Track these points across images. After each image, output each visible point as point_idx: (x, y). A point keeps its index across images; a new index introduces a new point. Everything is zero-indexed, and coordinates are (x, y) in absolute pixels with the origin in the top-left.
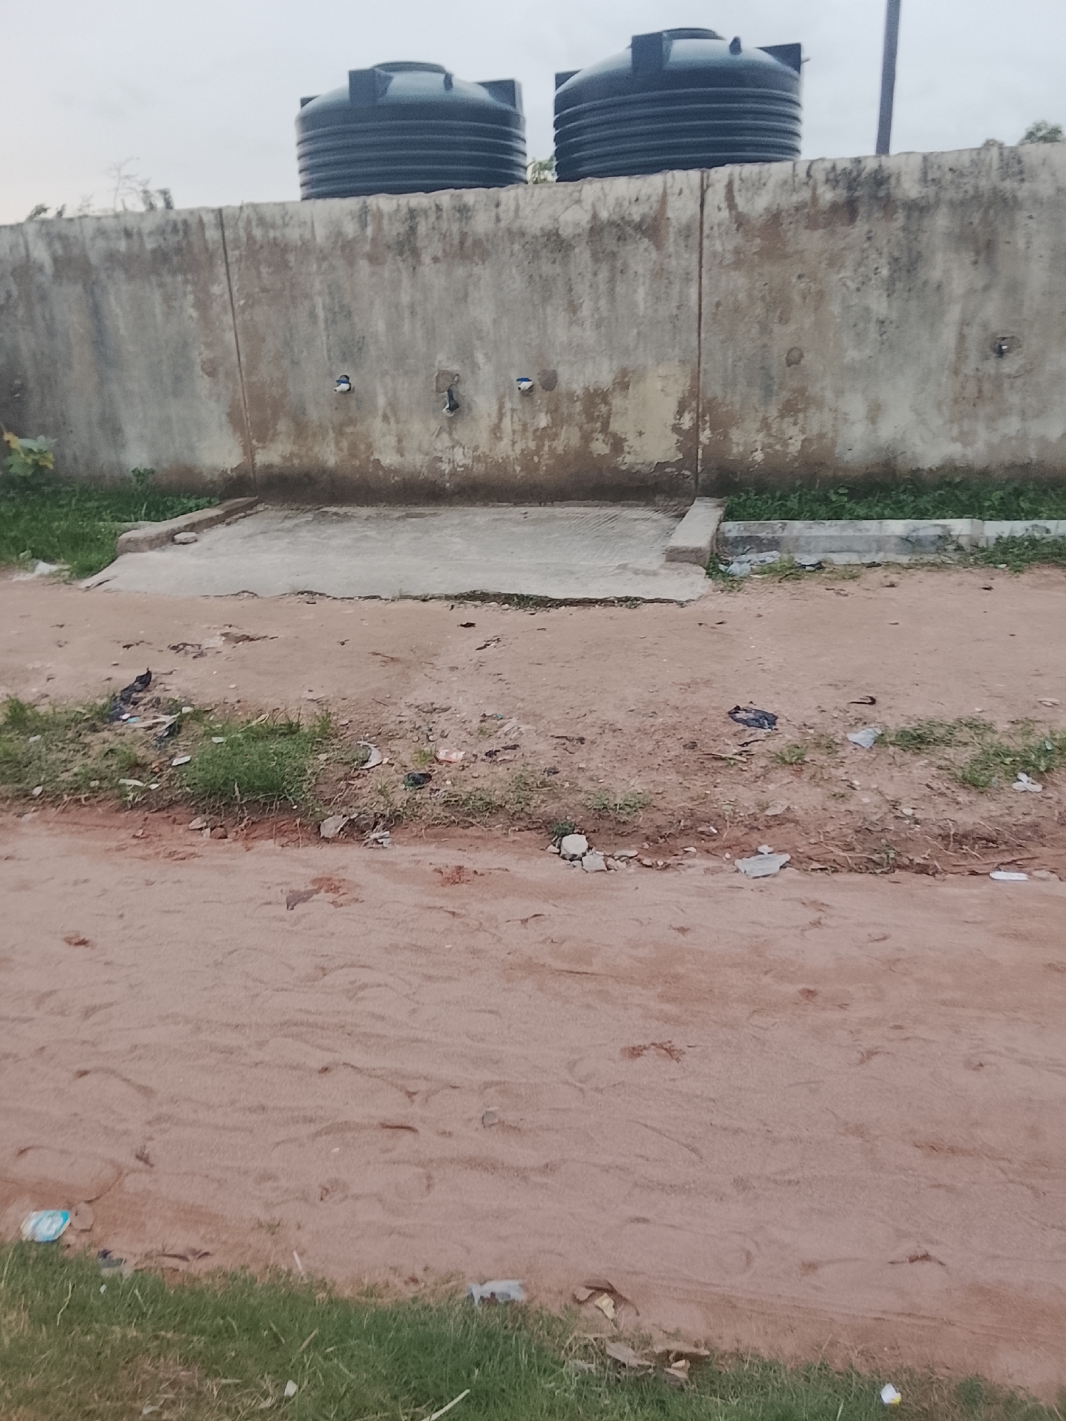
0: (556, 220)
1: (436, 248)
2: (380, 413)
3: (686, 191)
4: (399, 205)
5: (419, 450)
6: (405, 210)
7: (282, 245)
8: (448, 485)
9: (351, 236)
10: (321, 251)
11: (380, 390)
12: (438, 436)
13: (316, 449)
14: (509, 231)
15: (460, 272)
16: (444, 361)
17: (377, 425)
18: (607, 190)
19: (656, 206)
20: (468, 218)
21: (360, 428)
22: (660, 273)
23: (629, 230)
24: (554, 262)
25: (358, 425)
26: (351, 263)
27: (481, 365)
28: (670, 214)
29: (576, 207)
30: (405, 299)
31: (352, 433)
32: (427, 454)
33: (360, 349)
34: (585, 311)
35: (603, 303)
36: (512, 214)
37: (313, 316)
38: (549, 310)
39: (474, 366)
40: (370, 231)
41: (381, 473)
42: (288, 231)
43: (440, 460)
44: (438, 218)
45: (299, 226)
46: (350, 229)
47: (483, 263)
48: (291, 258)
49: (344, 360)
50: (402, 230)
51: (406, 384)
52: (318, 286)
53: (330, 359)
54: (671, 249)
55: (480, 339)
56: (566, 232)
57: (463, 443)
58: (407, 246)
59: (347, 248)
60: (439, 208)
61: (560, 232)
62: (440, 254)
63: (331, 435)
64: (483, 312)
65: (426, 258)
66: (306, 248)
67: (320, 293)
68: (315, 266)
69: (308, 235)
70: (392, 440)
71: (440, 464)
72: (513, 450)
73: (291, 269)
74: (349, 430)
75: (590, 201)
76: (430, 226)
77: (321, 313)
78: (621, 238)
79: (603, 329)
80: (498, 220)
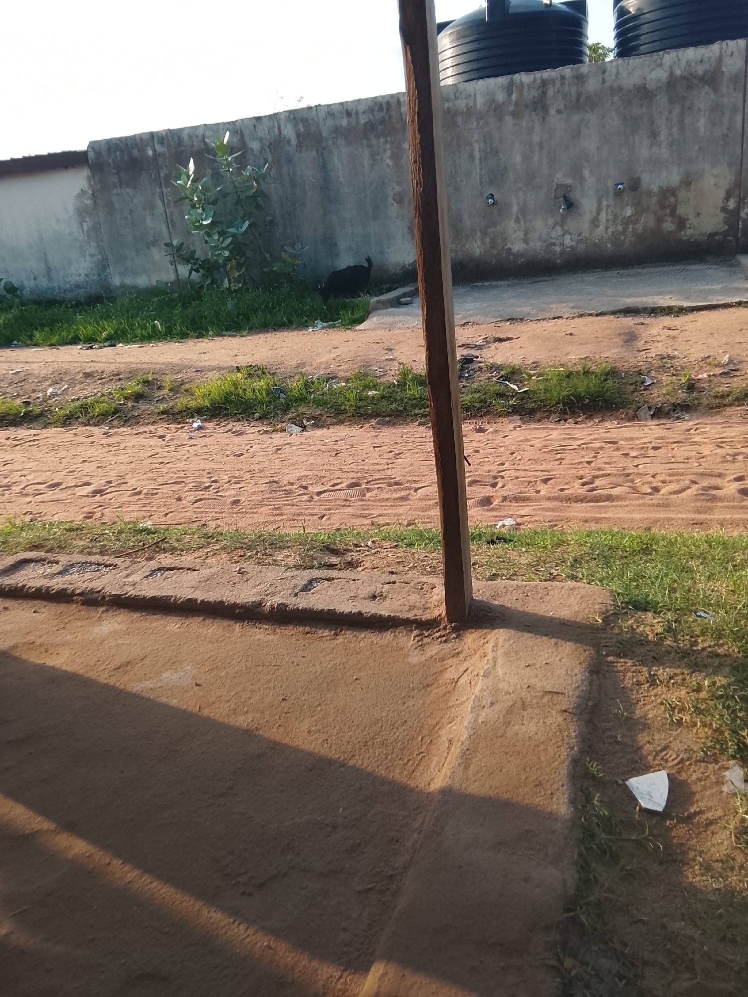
0: (645, 79)
1: (560, 104)
2: (514, 217)
3: (736, 53)
4: (535, 78)
5: (540, 239)
6: (539, 81)
7: (453, 112)
8: (558, 261)
9: (501, 102)
10: (480, 113)
11: (515, 202)
12: (553, 228)
13: (467, 246)
14: (611, 88)
15: (576, 118)
16: (560, 177)
17: (512, 224)
18: (680, 56)
19: (714, 64)
20: (583, 83)
21: (499, 228)
22: (716, 108)
23: (695, 81)
24: (642, 106)
25: (498, 226)
26: (500, 119)
27: (587, 179)
28: (724, 69)
29: (659, 69)
30: (536, 139)
31: (493, 232)
32: (545, 242)
33: (503, 175)
34: (663, 137)
35: (675, 130)
36: (613, 77)
37: (471, 157)
38: (637, 138)
39: (582, 180)
40: (514, 97)
41: (511, 257)
42: (458, 102)
43: (554, 244)
44: (562, 85)
45: (466, 98)
46: (500, 97)
47: (592, 111)
48: (459, 120)
49: (491, 184)
50: (536, 95)
51: (533, 197)
52: (476, 137)
53: (481, 183)
54: (724, 91)
55: (587, 161)
56: (651, 86)
57: (571, 231)
58: (540, 105)
59: (496, 109)
60: (563, 78)
61: (647, 86)
62: (562, 107)
63: (479, 234)
64: (590, 143)
65: (552, 111)
66: (469, 112)
67: (477, 141)
68: (475, 124)
69: (471, 104)
70: (521, 234)
71: (553, 247)
72: (607, 233)
73: (459, 127)
74: (491, 230)
75: (669, 64)
76: (556, 90)
77: (477, 155)
78: (690, 87)
79: (674, 148)
80: (604, 81)
